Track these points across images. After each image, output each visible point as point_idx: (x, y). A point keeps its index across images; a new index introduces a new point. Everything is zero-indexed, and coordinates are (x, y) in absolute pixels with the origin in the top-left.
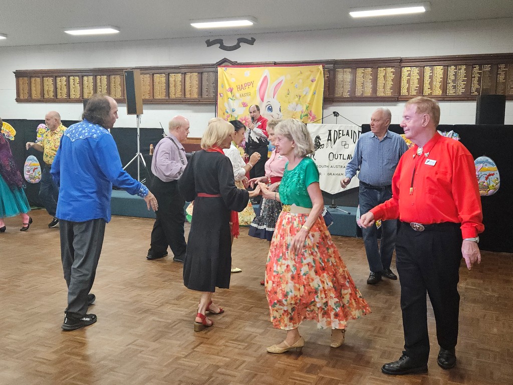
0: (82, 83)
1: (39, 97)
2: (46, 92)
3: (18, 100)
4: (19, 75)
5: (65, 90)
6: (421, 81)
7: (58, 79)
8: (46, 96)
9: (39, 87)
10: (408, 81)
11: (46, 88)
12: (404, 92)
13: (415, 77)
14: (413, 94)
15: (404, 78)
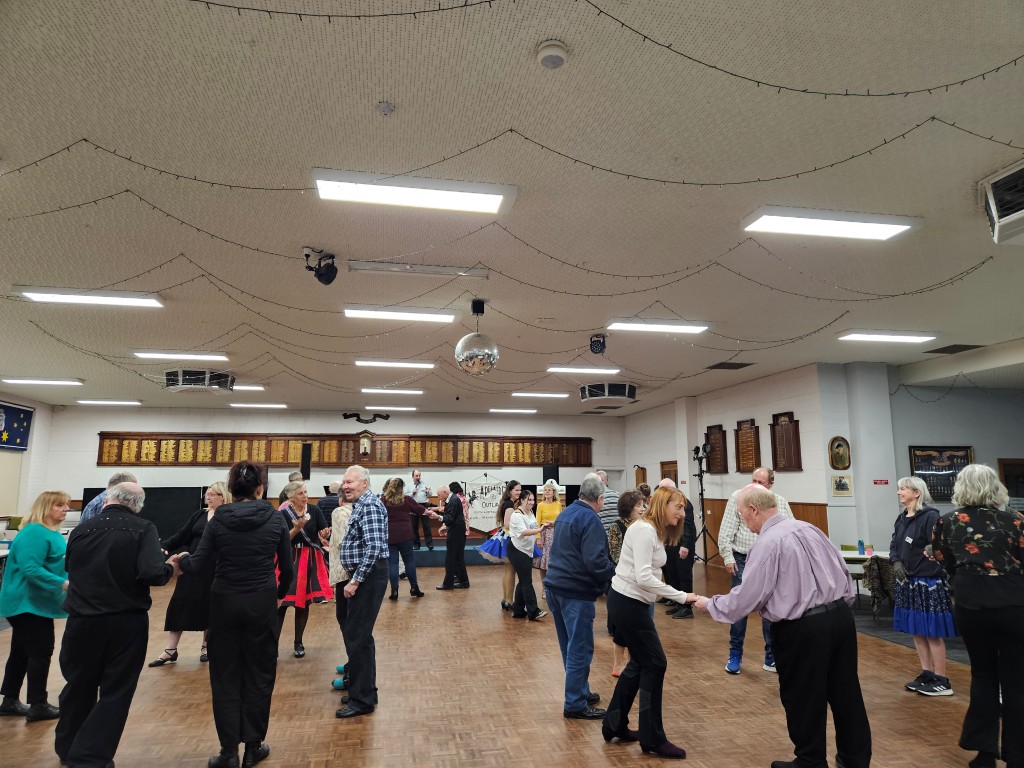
0: (195, 448)
1: (133, 460)
2: (143, 455)
3: (100, 463)
4: (104, 436)
5: (172, 454)
6: (517, 452)
7: (164, 443)
8: (144, 459)
9: (134, 449)
10: (509, 453)
11: (144, 451)
12: (506, 460)
13: (513, 450)
14: (512, 461)
15: (506, 450)
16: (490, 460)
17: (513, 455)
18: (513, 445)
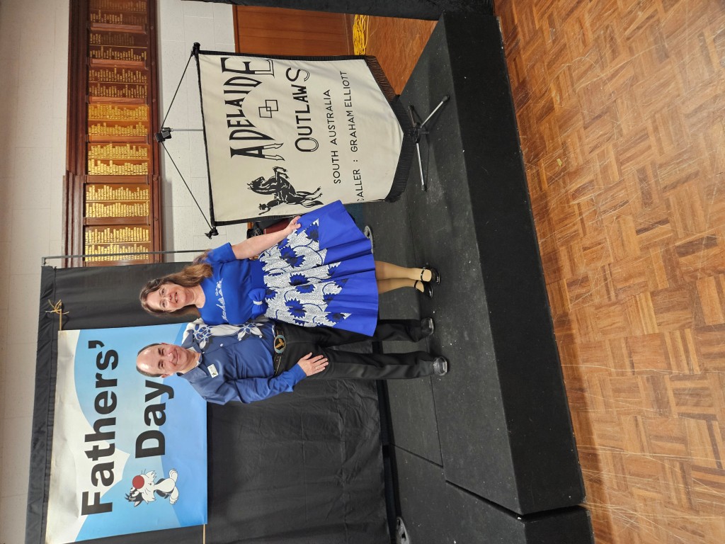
13: (111, 151)
14: (143, 153)
15: (112, 170)
16: (144, 210)
17: (126, 152)
18: (94, 152)
